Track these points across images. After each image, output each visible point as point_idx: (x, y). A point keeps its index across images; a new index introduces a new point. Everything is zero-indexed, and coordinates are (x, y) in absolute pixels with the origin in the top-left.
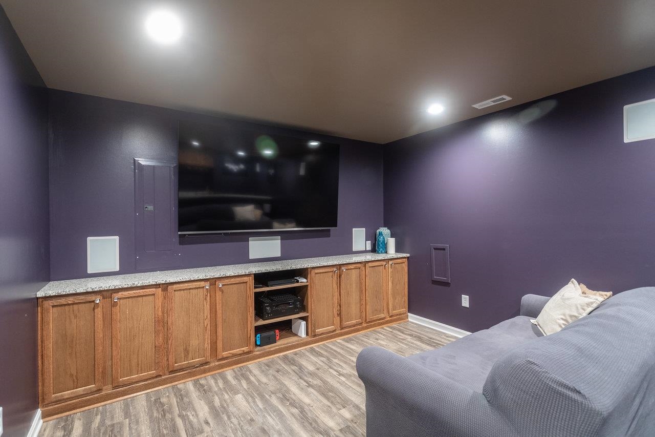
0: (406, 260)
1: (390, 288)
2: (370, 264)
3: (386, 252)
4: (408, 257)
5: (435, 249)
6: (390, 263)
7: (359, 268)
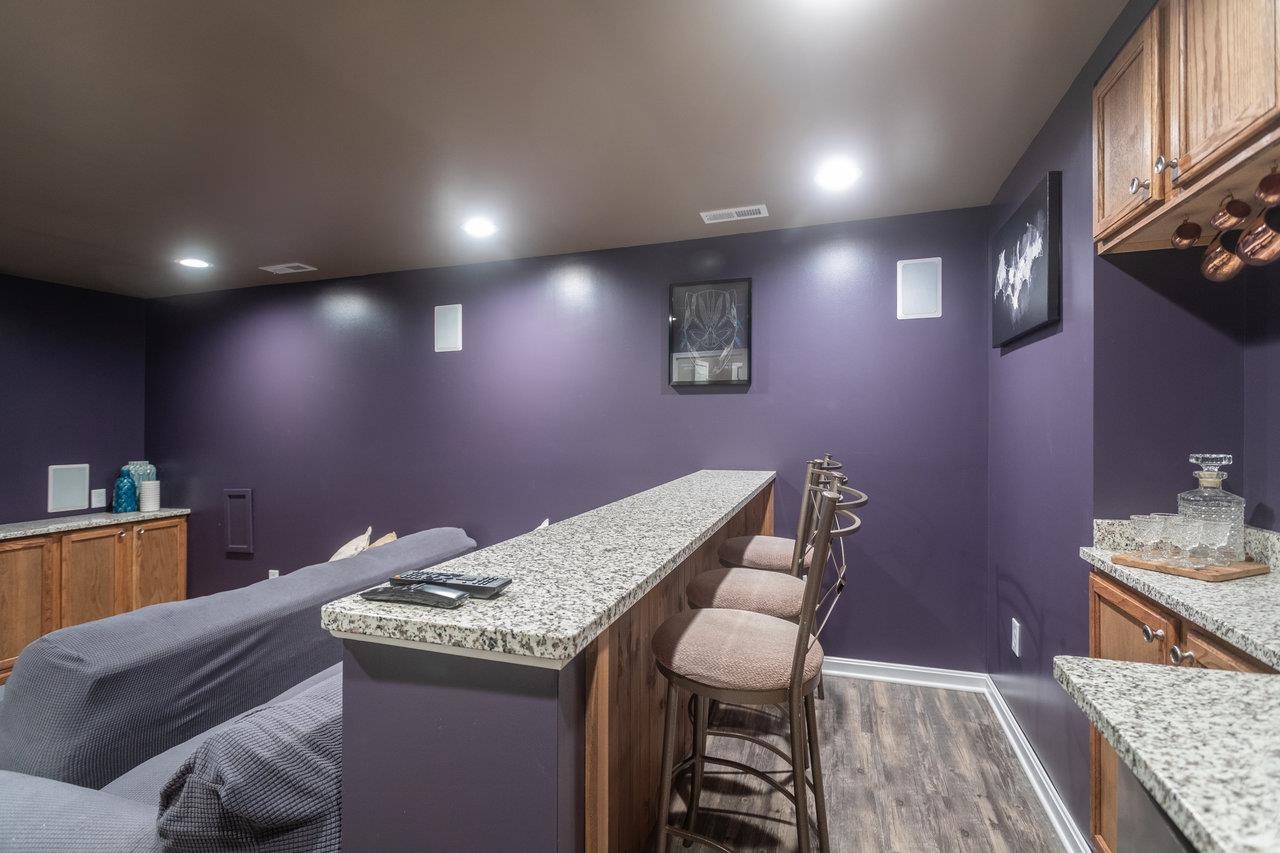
0: (183, 520)
1: (134, 578)
2: (74, 537)
3: (138, 510)
4: (188, 515)
5: (230, 496)
6: (136, 529)
7: (42, 547)
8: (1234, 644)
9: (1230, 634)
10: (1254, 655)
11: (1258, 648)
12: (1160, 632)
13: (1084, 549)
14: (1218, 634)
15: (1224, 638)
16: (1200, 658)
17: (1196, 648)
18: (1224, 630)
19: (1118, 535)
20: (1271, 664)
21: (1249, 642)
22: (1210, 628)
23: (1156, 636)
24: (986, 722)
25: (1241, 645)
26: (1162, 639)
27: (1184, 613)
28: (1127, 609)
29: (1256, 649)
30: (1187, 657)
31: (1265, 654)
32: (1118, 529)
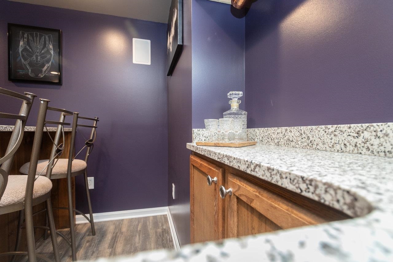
8: (261, 177)
9: (257, 170)
10: (279, 184)
11: (284, 176)
12: (215, 179)
13: (188, 144)
14: (249, 171)
15: (253, 173)
16: (235, 192)
17: (234, 185)
18: (252, 167)
19: (201, 136)
20: (298, 191)
21: (275, 172)
22: (243, 168)
23: (213, 181)
24: (164, 227)
25: (266, 177)
26: (216, 183)
27: (227, 162)
28: (202, 169)
29: (281, 178)
30: (229, 192)
31: (292, 181)
32: (201, 132)
